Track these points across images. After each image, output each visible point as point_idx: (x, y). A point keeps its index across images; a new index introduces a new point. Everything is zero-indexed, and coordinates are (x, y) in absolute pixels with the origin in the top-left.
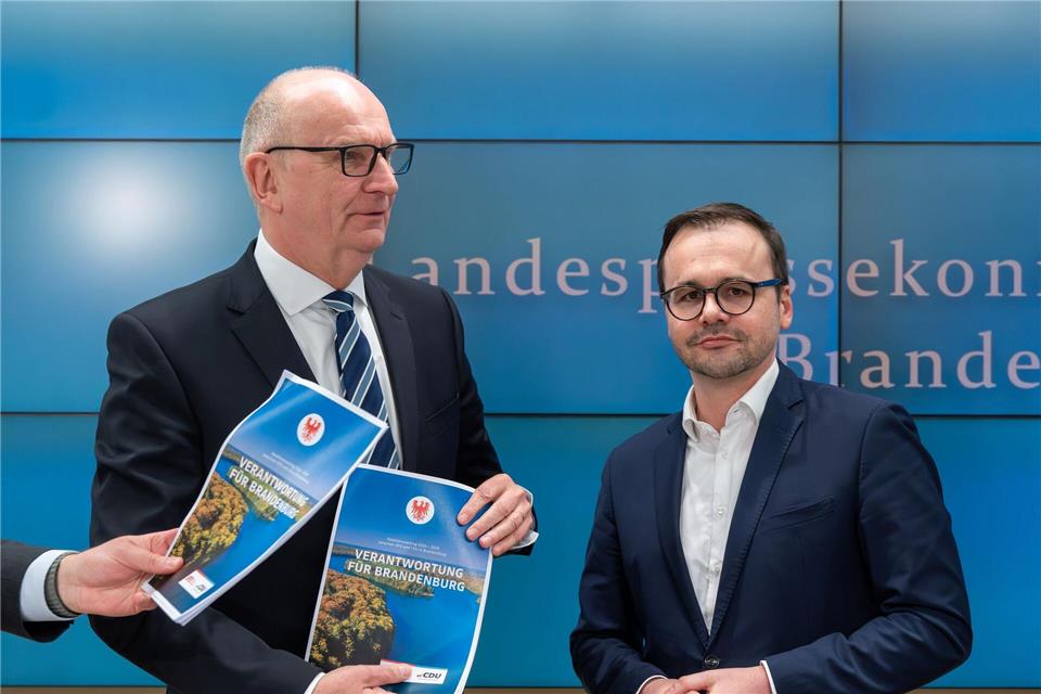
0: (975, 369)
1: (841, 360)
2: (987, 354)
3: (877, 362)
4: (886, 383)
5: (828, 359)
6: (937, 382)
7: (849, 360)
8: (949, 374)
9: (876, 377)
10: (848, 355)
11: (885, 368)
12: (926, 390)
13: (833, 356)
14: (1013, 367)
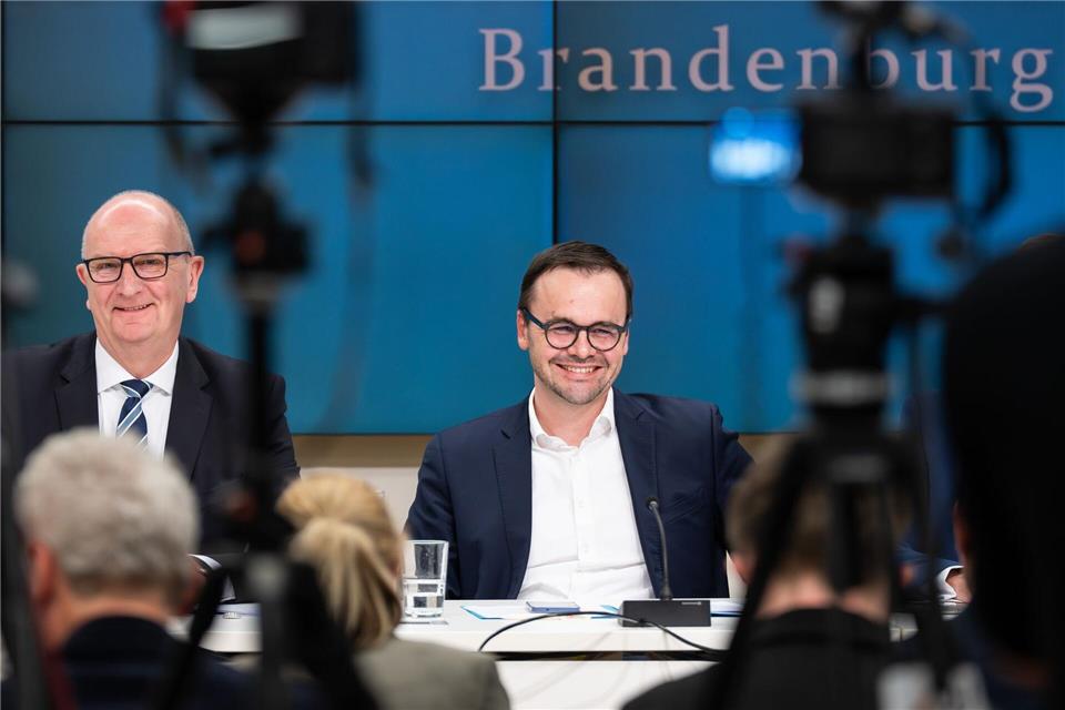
0: (709, 69)
1: (556, 59)
2: (723, 52)
3: (598, 61)
4: (608, 84)
5: (541, 58)
6: (667, 84)
7: (565, 59)
8: (680, 74)
9: (596, 78)
10: (564, 53)
11: (607, 68)
12: (653, 93)
13: (548, 55)
14: (753, 67)
